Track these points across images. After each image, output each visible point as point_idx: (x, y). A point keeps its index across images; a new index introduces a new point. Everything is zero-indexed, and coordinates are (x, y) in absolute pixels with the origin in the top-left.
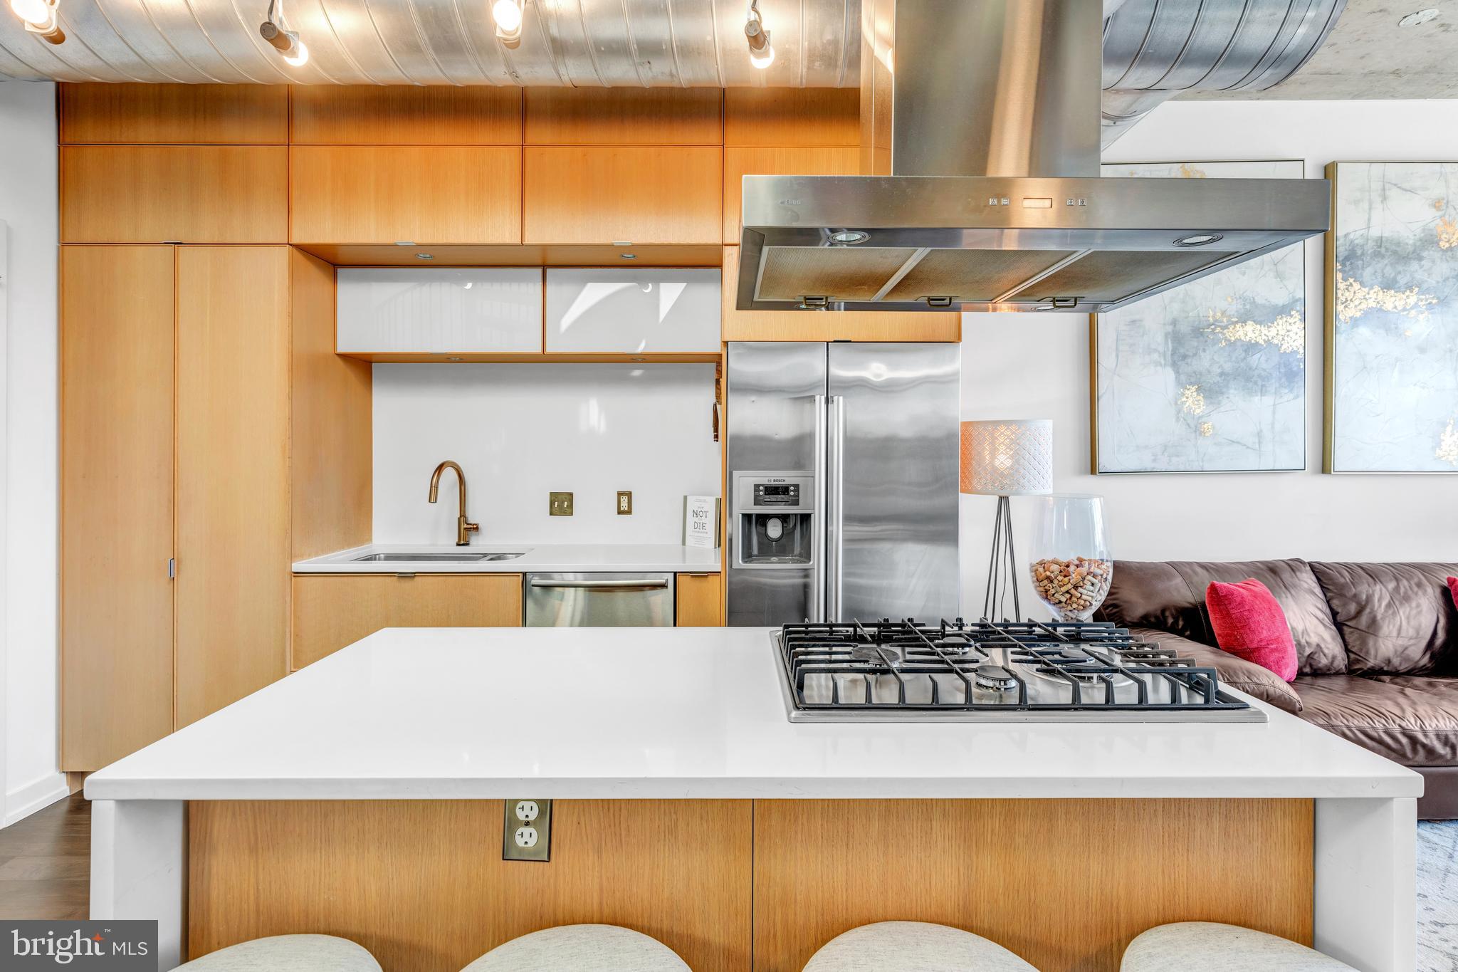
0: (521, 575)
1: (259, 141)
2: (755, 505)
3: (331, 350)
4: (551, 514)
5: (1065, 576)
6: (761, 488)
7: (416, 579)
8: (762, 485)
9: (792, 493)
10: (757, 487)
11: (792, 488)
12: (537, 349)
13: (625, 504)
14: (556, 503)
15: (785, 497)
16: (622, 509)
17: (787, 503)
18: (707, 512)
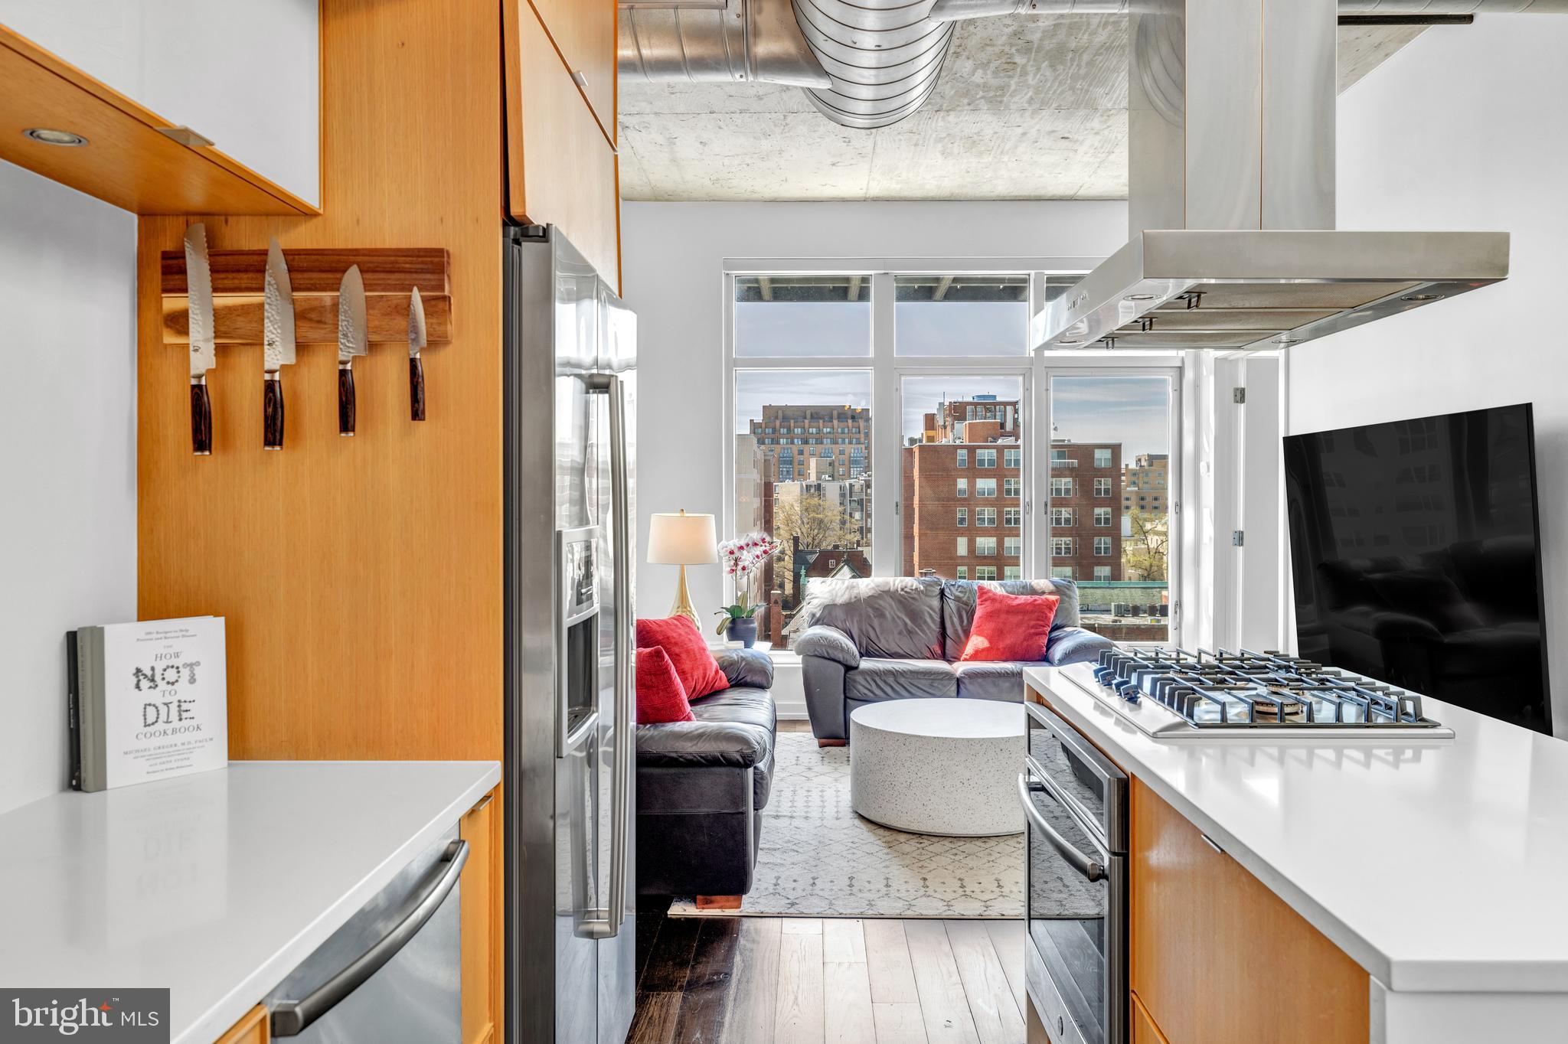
2: (577, 603)
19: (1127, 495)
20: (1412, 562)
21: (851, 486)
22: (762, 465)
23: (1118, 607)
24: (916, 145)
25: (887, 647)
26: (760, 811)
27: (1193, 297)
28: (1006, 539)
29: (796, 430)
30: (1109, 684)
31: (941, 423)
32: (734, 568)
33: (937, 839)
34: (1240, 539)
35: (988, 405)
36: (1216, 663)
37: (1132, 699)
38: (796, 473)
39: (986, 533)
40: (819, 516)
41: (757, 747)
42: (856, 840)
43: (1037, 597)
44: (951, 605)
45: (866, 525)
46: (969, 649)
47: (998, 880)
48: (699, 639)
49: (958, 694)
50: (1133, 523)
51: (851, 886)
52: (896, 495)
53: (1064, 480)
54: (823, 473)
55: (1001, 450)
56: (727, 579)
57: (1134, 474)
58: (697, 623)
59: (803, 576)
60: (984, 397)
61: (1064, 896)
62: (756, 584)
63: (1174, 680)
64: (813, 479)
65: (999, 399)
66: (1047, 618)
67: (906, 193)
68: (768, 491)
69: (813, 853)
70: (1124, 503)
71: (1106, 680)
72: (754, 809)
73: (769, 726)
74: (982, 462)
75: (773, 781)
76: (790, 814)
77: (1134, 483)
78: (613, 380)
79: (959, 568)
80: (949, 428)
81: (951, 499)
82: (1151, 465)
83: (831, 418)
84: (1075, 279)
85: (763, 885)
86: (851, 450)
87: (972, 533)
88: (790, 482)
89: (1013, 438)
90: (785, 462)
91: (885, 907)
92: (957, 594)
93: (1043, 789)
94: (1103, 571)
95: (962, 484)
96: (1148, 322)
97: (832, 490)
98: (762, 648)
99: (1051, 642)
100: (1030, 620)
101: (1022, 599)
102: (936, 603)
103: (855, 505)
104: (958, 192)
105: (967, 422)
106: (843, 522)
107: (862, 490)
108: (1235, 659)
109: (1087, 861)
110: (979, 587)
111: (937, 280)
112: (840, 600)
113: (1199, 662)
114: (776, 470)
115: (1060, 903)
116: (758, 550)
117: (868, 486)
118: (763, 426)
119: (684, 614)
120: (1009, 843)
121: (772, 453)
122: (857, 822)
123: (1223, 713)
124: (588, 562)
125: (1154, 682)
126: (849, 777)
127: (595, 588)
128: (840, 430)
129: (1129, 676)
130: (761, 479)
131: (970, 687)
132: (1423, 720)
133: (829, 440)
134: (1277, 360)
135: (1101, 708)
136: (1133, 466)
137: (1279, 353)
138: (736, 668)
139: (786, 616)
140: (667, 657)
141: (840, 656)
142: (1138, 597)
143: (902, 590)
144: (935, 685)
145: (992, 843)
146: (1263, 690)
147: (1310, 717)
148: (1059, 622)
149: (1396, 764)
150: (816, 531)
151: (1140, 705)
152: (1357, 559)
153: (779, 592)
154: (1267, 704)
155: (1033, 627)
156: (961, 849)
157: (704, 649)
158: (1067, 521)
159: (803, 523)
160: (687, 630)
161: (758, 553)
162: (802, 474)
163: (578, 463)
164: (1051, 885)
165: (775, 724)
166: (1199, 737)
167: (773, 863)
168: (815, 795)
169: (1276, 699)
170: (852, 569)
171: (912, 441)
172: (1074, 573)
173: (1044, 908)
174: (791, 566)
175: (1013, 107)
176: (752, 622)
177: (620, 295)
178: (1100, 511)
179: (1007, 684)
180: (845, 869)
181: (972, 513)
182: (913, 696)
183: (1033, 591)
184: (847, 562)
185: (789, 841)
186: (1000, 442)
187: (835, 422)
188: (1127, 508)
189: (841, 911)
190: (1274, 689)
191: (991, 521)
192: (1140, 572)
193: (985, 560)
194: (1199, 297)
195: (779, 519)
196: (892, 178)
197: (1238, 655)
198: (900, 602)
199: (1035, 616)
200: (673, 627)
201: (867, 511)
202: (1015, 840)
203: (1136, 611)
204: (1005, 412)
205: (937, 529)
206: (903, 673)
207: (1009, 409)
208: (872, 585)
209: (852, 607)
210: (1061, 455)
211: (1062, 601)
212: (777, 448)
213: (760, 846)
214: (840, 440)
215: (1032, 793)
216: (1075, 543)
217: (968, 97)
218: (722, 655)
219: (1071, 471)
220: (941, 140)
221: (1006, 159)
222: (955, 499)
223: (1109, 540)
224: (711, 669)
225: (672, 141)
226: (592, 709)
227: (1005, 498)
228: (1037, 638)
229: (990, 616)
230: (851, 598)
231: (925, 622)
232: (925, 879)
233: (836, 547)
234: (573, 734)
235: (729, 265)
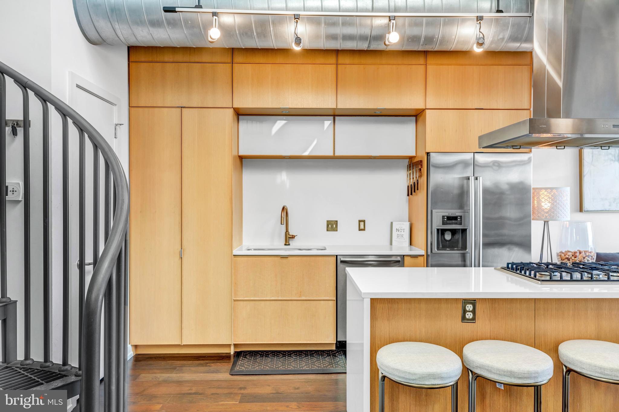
0: (335, 256)
1: (219, 61)
2: (443, 225)
3: (237, 154)
4: (327, 230)
5: (575, 257)
6: (445, 217)
7: (289, 258)
8: (446, 216)
9: (459, 220)
10: (443, 217)
11: (459, 217)
12: (331, 154)
13: (362, 225)
14: (330, 225)
15: (456, 221)
16: (361, 228)
17: (456, 224)
18: (405, 229)
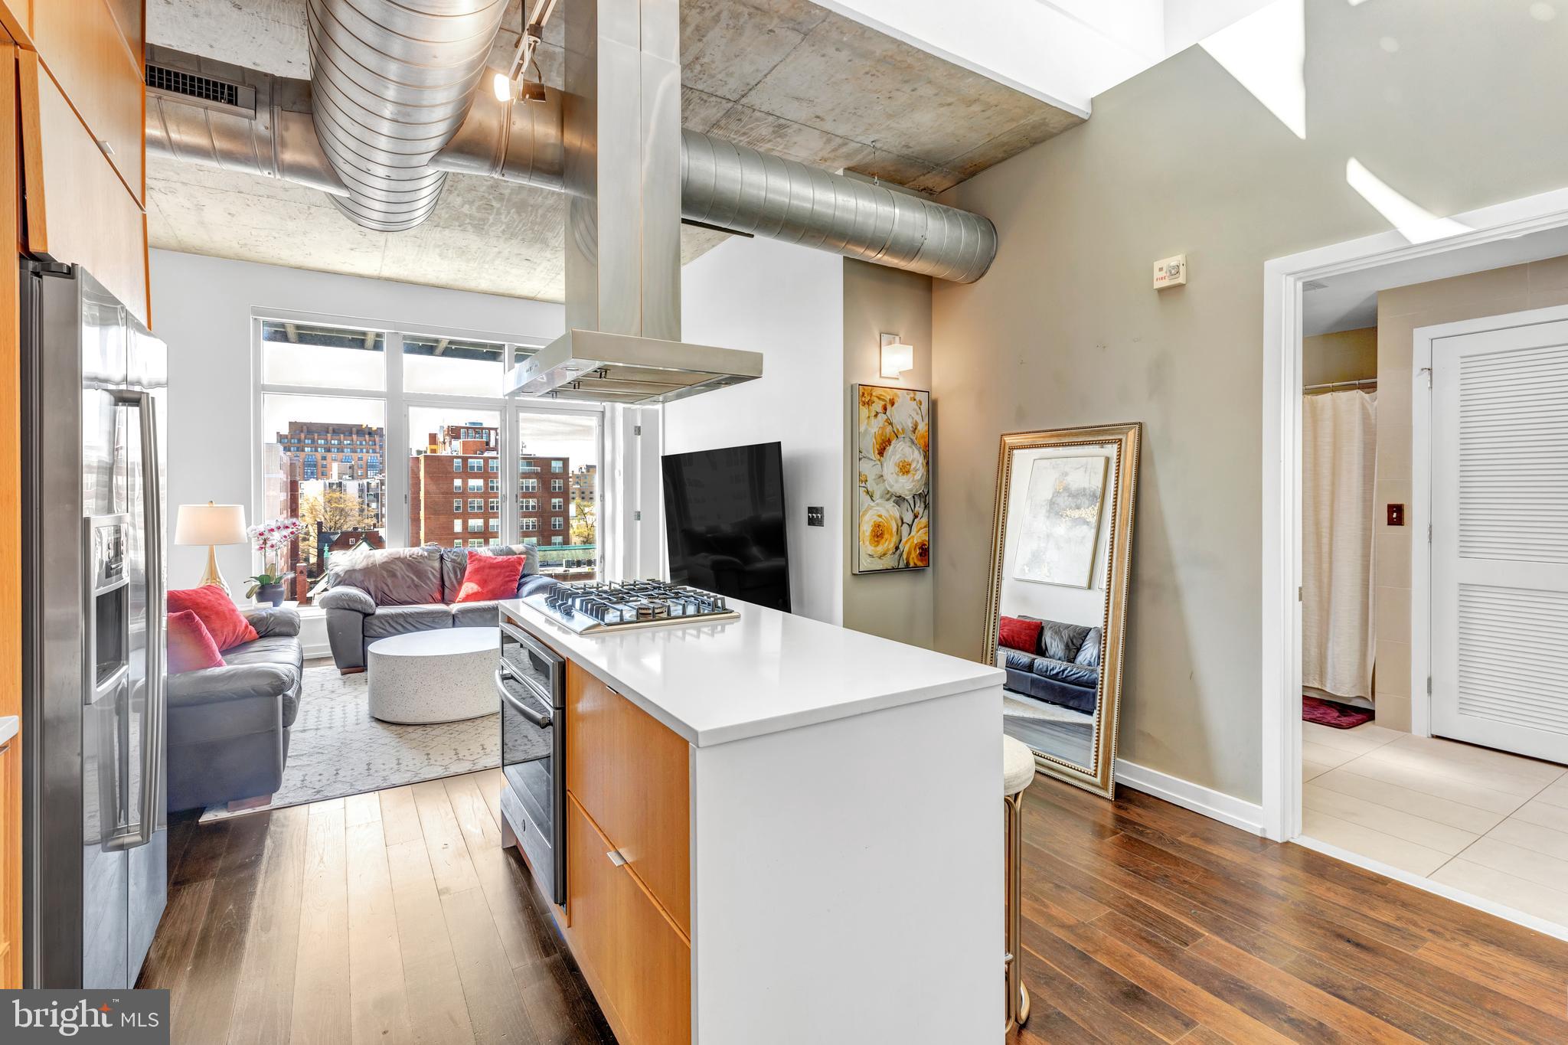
19: (574, 491)
20: (726, 528)
21: (368, 484)
22: (289, 468)
23: (568, 562)
24: (420, 246)
25: (399, 597)
26: (289, 728)
27: (603, 372)
28: (491, 520)
29: (319, 441)
30: (555, 607)
31: (442, 440)
32: (263, 546)
33: (438, 726)
34: (638, 516)
35: (477, 429)
36: (620, 588)
37: (568, 613)
38: (320, 474)
39: (476, 516)
40: (341, 506)
41: (286, 678)
42: (373, 737)
43: (510, 557)
44: (448, 565)
45: (381, 512)
46: (462, 594)
47: (482, 745)
48: (230, 602)
49: (454, 625)
50: (577, 508)
51: (369, 769)
52: (405, 489)
53: (531, 480)
54: (344, 474)
55: (486, 460)
56: (256, 554)
57: (578, 477)
58: (226, 591)
59: (326, 551)
60: (474, 424)
61: (529, 747)
62: (283, 559)
63: (594, 600)
64: (335, 479)
65: (484, 426)
66: (518, 570)
67: (412, 278)
68: (293, 488)
69: (336, 752)
70: (571, 495)
71: (552, 604)
72: (283, 727)
73: (298, 664)
74: (472, 468)
75: (300, 705)
76: (315, 727)
77: (578, 483)
78: (144, 398)
79: (456, 541)
80: (447, 444)
81: (450, 493)
82: (588, 471)
83: (351, 434)
84: (535, 351)
85: (291, 783)
86: (369, 457)
87: (465, 517)
88: (315, 480)
89: (495, 452)
90: (309, 466)
91: (396, 779)
92: (453, 557)
93: (512, 677)
94: (558, 539)
95: (458, 482)
96: (577, 384)
97: (352, 487)
98: (288, 606)
99: (520, 586)
100: (505, 572)
101: (500, 559)
102: (437, 564)
103: (372, 498)
104: (451, 283)
105: (461, 440)
106: (362, 510)
107: (378, 486)
108: (631, 585)
109: (539, 716)
110: (469, 552)
111: (437, 341)
112: (358, 567)
113: (610, 588)
114: (301, 471)
115: (525, 752)
116: (286, 532)
117: (382, 483)
118: (289, 437)
119: (213, 584)
120: (490, 719)
121: (297, 458)
122: (374, 724)
123: (621, 616)
124: (117, 544)
125: (582, 601)
126: (367, 693)
127: (125, 565)
128: (358, 443)
129: (567, 600)
130: (287, 478)
131: (461, 620)
132: (726, 609)
133: (349, 450)
134: (657, 411)
135: (550, 621)
136: (577, 472)
137: (659, 407)
138: (265, 623)
139: (311, 583)
140: (197, 618)
141: (359, 607)
142: (580, 555)
143: (410, 556)
144: (436, 621)
145: (478, 721)
146: (645, 601)
147: (669, 614)
148: (526, 572)
149: (712, 635)
150: (338, 517)
151: (573, 616)
152: (699, 527)
153: (305, 564)
154: (646, 609)
155: (508, 576)
156: (456, 729)
157: (234, 611)
158: (534, 507)
159: (326, 511)
160: (217, 596)
161: (286, 534)
162: (324, 474)
163: (107, 463)
164: (519, 742)
165: (302, 662)
166: (607, 631)
167: (299, 766)
168: (338, 711)
169: (652, 605)
170: (369, 545)
171: (419, 452)
172: (538, 541)
173: (514, 757)
174: (316, 545)
175: (491, 233)
176: (280, 586)
177: (150, 327)
178: (555, 501)
179: (490, 616)
180: (364, 759)
181: (465, 503)
182: (418, 630)
183: (510, 552)
184: (365, 540)
185: (315, 747)
186: (486, 454)
187: (355, 437)
188: (573, 498)
189: (360, 789)
190: (651, 600)
191: (480, 508)
192: (582, 539)
193: (475, 534)
194: (606, 372)
195: (304, 507)
196: (400, 266)
197: (632, 583)
198: (409, 565)
199: (509, 569)
200: (203, 595)
201: (381, 501)
202: (495, 717)
203: (579, 564)
204: (489, 434)
205: (439, 514)
206: (411, 615)
207: (493, 433)
208: (386, 554)
209: (369, 571)
210: (529, 464)
211: (527, 559)
212: (302, 455)
213: (289, 754)
214: (359, 450)
215: (505, 681)
216: (538, 521)
217: (458, 220)
218: (252, 613)
219: (536, 475)
220: (439, 246)
221: (487, 266)
222: (452, 493)
223: (561, 519)
224: (241, 626)
225: (200, 208)
226: (122, 662)
227: (488, 493)
228: (510, 583)
229: (477, 571)
230: (368, 565)
231: (429, 578)
232: (428, 754)
233: (356, 529)
234: (101, 685)
235: (256, 312)
